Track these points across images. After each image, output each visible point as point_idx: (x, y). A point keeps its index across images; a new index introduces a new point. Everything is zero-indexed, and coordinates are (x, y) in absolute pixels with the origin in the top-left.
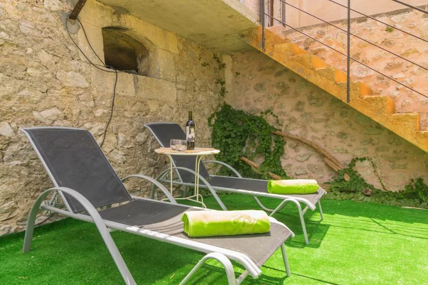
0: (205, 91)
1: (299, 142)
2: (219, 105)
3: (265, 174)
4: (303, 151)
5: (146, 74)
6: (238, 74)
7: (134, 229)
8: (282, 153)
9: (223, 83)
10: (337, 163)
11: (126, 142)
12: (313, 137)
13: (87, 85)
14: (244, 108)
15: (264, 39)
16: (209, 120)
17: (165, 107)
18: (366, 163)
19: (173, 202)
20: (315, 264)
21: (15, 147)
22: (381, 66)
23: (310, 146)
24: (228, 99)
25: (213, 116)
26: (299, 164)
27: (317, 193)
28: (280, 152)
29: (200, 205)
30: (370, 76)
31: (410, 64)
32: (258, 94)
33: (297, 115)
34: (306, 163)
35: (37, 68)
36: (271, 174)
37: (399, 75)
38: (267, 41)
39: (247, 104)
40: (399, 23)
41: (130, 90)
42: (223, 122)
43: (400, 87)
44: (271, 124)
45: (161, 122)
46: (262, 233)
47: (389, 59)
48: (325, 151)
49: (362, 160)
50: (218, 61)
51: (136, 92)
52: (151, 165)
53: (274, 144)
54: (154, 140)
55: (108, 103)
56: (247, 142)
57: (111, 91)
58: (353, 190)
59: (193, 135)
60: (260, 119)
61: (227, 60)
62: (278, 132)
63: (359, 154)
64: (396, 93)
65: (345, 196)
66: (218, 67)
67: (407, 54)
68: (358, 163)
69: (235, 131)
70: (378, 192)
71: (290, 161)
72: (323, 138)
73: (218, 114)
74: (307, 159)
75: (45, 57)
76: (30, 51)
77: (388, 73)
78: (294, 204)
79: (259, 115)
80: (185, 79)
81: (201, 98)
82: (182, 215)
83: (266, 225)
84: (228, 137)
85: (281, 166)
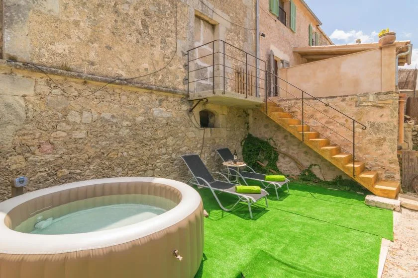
0: (240, 129)
1: (285, 155)
2: (246, 135)
3: (268, 170)
4: (287, 159)
5: (213, 127)
6: (255, 119)
7: (222, 190)
8: (277, 160)
9: (248, 123)
10: (303, 166)
11: (208, 157)
12: (292, 153)
13: (195, 136)
14: (258, 136)
15: (266, 109)
16: (241, 143)
17: (222, 140)
18: (317, 167)
19: (230, 182)
20: (278, 206)
21: (176, 162)
22: (323, 121)
23: (290, 157)
24: (251, 132)
25: (243, 140)
26: (285, 166)
27: (284, 181)
28: (276, 159)
29: (239, 184)
30: (318, 126)
31: (335, 122)
32: (265, 130)
33: (284, 141)
34: (289, 165)
35: (181, 133)
36: (271, 170)
37: (331, 127)
38: (268, 110)
39: (260, 134)
40: (331, 103)
41: (209, 135)
42: (248, 144)
43: (332, 132)
44: (272, 145)
45: (222, 148)
46: (258, 193)
47: (327, 119)
48: (297, 160)
49: (315, 165)
50: (246, 113)
51: (211, 135)
52: (216, 166)
53: (273, 155)
54: (218, 155)
55: (201, 142)
56: (260, 153)
57: (203, 137)
58: (309, 179)
59: (236, 158)
60: (267, 142)
61: (250, 112)
62: (275, 149)
63: (314, 162)
64: (330, 135)
65: (304, 182)
66: (245, 116)
67: (334, 117)
68: (313, 167)
69: (254, 148)
70: (321, 181)
71: (281, 164)
72: (297, 154)
73: (245, 139)
74: (289, 163)
75: (183, 128)
76: (179, 127)
77: (326, 125)
78: (273, 185)
79: (266, 140)
80: (230, 125)
81: (237, 133)
82: (234, 187)
83: (260, 191)
84: (251, 151)
85: (276, 166)
